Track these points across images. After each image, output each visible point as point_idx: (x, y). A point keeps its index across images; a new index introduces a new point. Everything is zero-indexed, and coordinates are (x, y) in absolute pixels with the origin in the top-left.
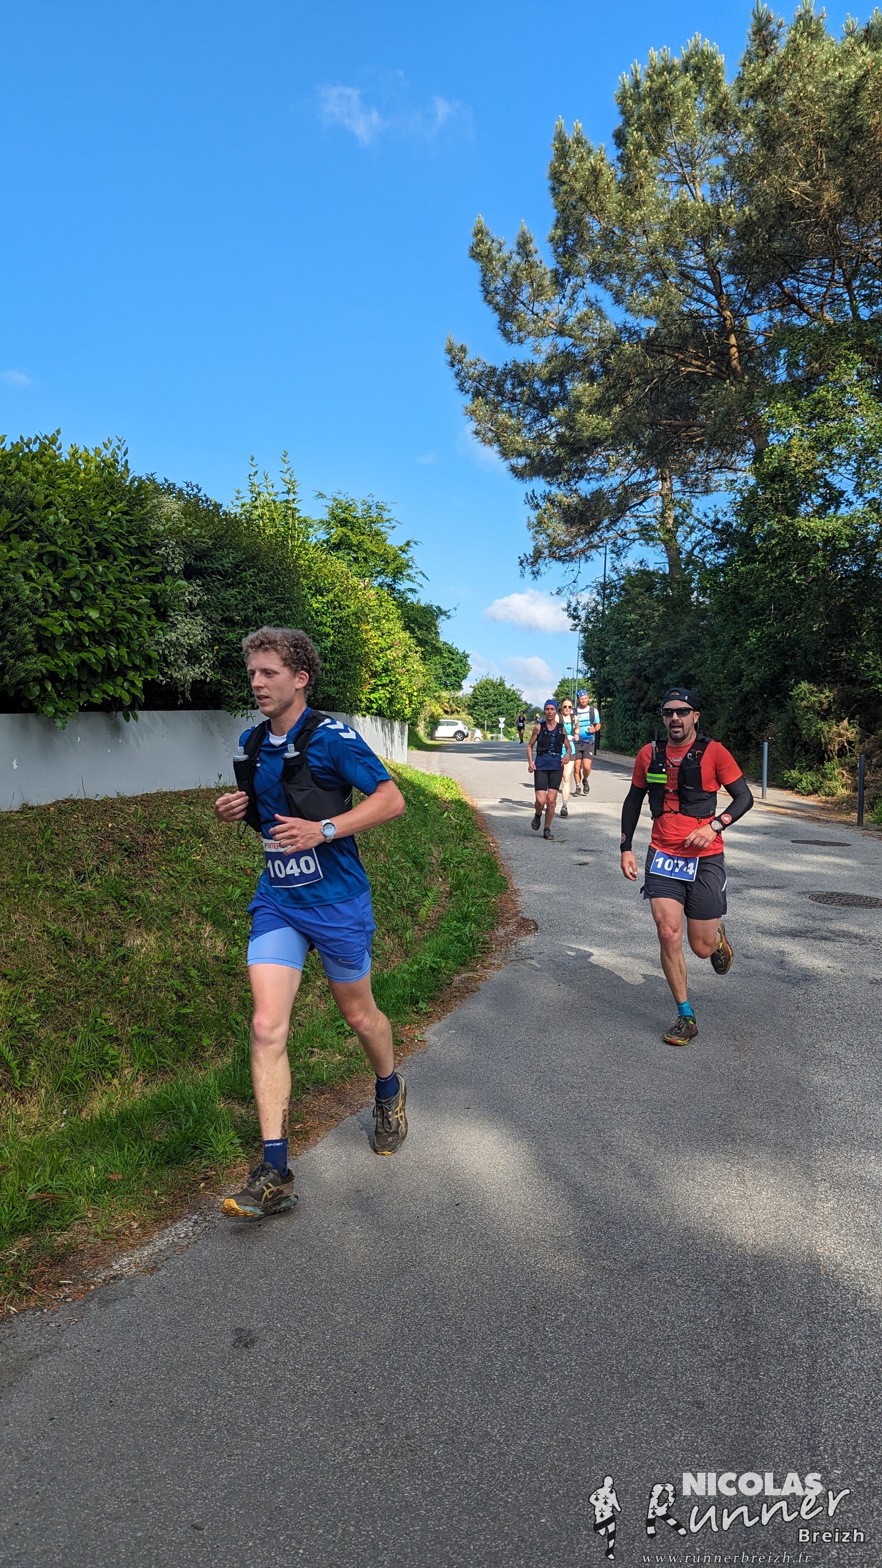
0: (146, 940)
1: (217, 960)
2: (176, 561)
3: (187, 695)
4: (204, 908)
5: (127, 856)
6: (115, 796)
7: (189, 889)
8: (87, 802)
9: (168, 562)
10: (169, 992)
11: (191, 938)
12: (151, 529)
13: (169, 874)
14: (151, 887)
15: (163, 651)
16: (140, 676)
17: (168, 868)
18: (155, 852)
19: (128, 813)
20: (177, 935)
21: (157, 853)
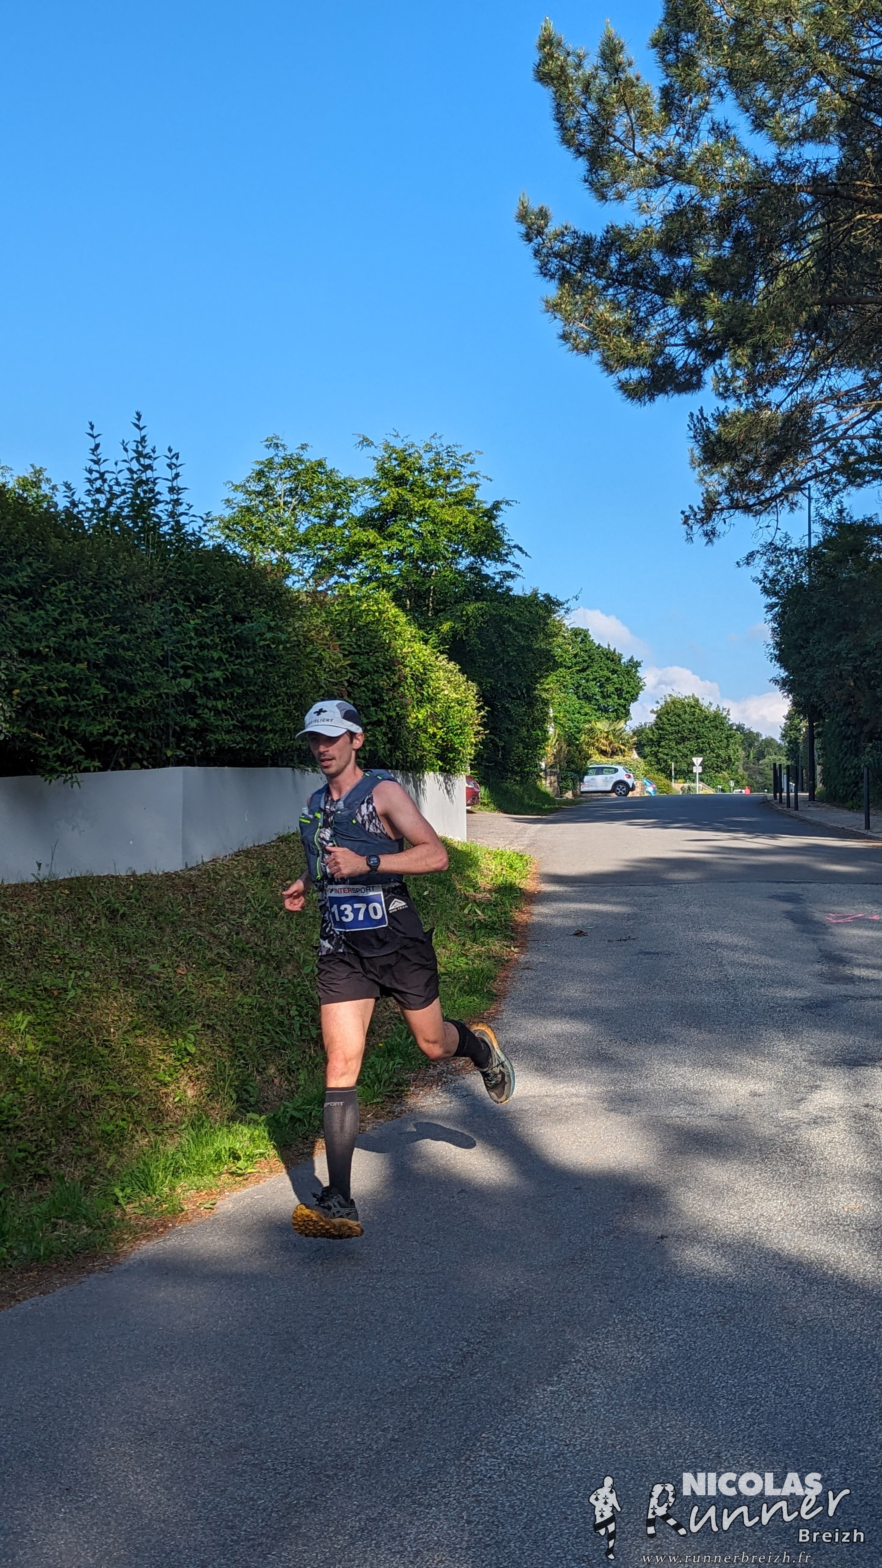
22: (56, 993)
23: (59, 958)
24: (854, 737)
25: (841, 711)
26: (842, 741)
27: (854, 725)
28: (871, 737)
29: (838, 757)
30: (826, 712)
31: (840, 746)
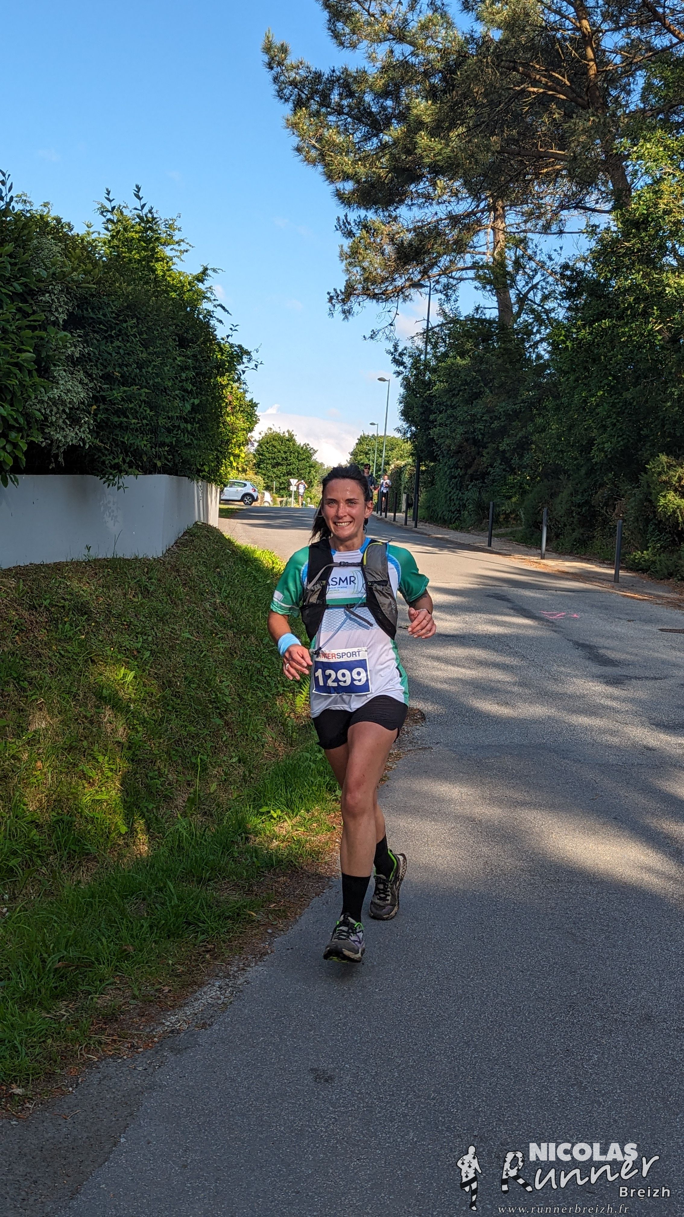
0: (50, 724)
1: (119, 746)
2: (60, 310)
3: (61, 459)
4: (104, 691)
5: (17, 634)
7: (82, 671)
9: (51, 310)
11: (91, 722)
12: (33, 273)
13: (60, 654)
14: (44, 668)
15: (45, 409)
16: (22, 438)
17: (59, 648)
18: (43, 630)
19: (10, 587)
20: (77, 720)
21: (45, 631)
23: (127, 625)
24: (461, 477)
25: (452, 457)
26: (451, 479)
27: (461, 469)
28: (472, 478)
29: (446, 491)
30: (440, 457)
31: (449, 483)
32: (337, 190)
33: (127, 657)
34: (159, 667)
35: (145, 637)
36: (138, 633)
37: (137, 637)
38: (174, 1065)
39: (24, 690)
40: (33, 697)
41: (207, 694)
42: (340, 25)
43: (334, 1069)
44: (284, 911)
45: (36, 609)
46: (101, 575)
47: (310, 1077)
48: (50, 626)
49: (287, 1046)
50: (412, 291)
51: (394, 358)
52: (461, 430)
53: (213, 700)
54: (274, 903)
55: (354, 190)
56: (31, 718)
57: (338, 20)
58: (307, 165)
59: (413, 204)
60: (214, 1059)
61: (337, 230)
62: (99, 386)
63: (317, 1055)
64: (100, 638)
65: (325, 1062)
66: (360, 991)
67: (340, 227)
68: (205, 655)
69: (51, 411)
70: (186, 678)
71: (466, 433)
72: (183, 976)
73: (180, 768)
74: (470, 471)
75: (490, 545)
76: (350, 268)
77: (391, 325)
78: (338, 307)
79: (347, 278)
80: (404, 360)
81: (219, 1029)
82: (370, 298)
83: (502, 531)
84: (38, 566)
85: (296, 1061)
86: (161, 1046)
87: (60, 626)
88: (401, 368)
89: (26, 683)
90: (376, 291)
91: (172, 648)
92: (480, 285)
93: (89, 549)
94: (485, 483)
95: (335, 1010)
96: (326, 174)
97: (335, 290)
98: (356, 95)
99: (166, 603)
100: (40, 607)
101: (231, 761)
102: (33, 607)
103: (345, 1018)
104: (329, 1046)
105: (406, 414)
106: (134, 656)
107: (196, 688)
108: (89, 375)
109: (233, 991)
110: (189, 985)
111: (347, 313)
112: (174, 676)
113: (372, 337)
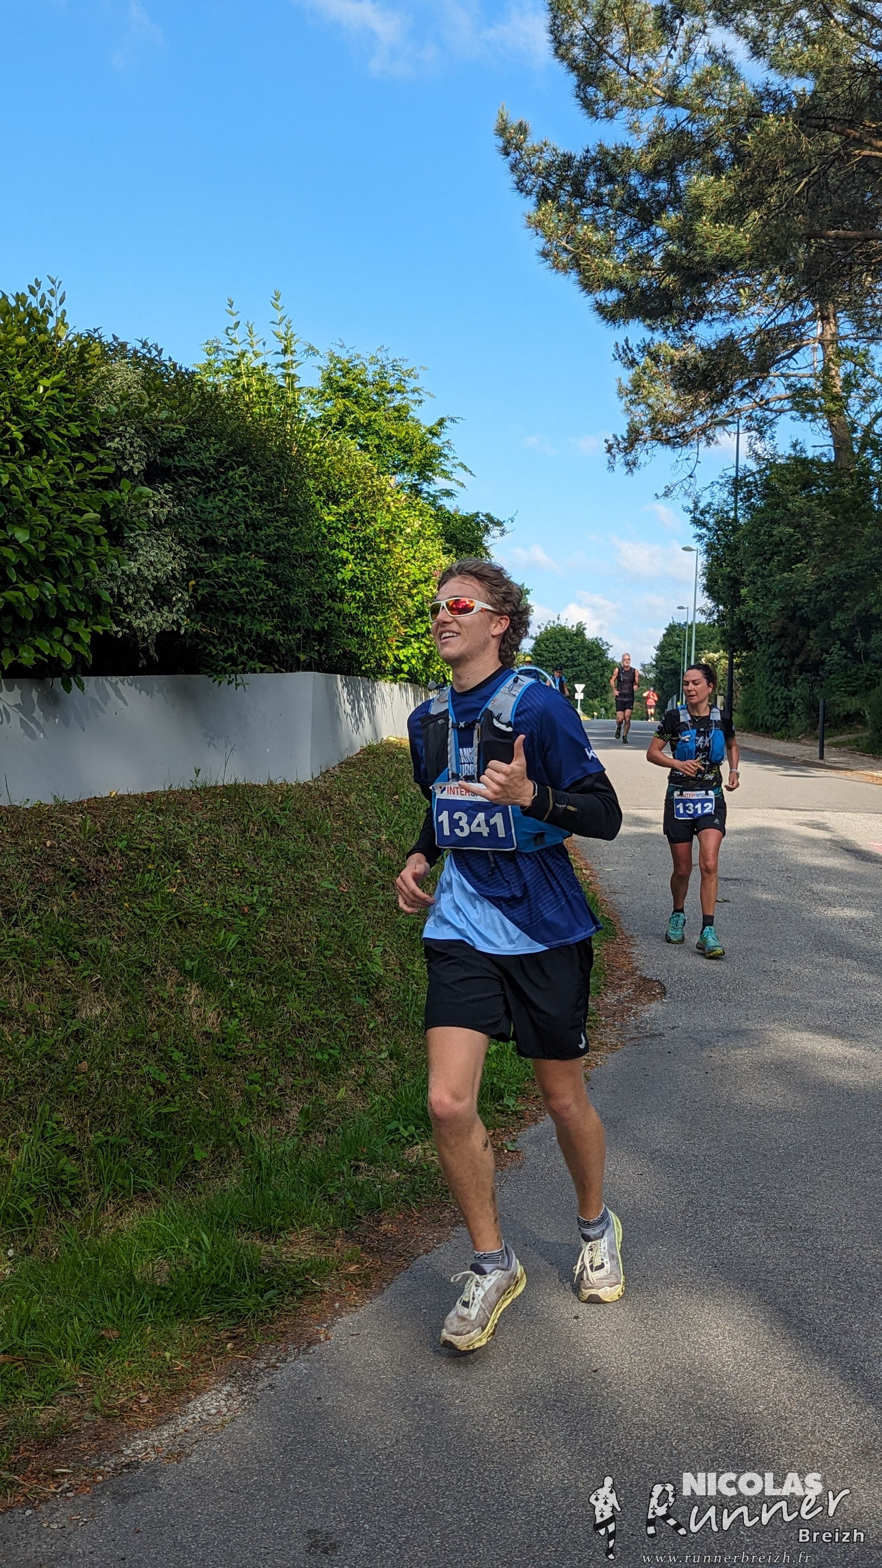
0: (108, 1009)
1: (208, 1038)
2: (136, 457)
3: (152, 652)
4: (188, 962)
5: (75, 888)
6: (50, 801)
7: (165, 934)
8: (13, 810)
9: (123, 459)
10: (143, 1083)
11: (171, 1006)
12: (98, 410)
13: (135, 914)
14: (110, 932)
15: (119, 588)
16: (86, 626)
17: (134, 905)
18: (113, 882)
19: (72, 826)
20: (150, 1002)
21: (117, 883)
22: (246, 910)
23: (239, 872)
24: (786, 668)
25: (773, 642)
26: (773, 674)
27: (786, 658)
28: (802, 669)
29: (767, 688)
30: (757, 644)
31: (771, 676)
32: (597, 302)
33: (234, 917)
34: (280, 928)
35: (263, 889)
36: (252, 883)
37: (252, 888)
38: (106, 1522)
39: (76, 964)
40: (85, 974)
41: (350, 964)
42: (591, 90)
43: (345, 1531)
44: (367, 1276)
45: (108, 853)
46: (209, 806)
47: (303, 1545)
48: (125, 876)
49: (287, 1491)
50: (719, 430)
51: (694, 517)
52: (777, 604)
53: (357, 972)
54: (358, 1262)
55: (619, 300)
56: (80, 1001)
57: (591, 85)
58: (556, 273)
59: (714, 319)
60: (170, 1512)
61: (616, 359)
62: (198, 557)
63: (327, 1509)
64: (198, 891)
65: (334, 1518)
66: (433, 1401)
67: (620, 356)
68: (354, 910)
69: (127, 590)
70: (318, 942)
71: (783, 609)
72: (181, 1377)
73: (299, 1067)
74: (798, 661)
75: (822, 757)
76: (632, 408)
77: (690, 476)
78: (619, 457)
79: (628, 420)
80: (707, 519)
81: (197, 1462)
82: (662, 444)
83: (843, 738)
84: (122, 798)
85: (292, 1518)
86: (102, 1488)
87: (138, 876)
88: (704, 531)
89: (77, 953)
90: (670, 434)
91: (303, 902)
92: (798, 415)
93: (198, 772)
94: (820, 676)
95: (383, 1433)
96: (582, 283)
97: (615, 436)
98: (619, 179)
99: (304, 842)
100: (114, 850)
101: (380, 1057)
102: (103, 852)
103: (393, 1446)
104: (352, 1493)
105: (710, 589)
106: (243, 915)
107: (333, 956)
108: (182, 541)
109: (244, 1401)
110: (182, 1390)
111: (631, 465)
112: (302, 940)
113: (666, 495)
